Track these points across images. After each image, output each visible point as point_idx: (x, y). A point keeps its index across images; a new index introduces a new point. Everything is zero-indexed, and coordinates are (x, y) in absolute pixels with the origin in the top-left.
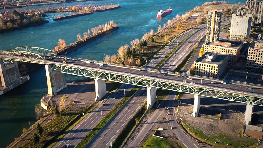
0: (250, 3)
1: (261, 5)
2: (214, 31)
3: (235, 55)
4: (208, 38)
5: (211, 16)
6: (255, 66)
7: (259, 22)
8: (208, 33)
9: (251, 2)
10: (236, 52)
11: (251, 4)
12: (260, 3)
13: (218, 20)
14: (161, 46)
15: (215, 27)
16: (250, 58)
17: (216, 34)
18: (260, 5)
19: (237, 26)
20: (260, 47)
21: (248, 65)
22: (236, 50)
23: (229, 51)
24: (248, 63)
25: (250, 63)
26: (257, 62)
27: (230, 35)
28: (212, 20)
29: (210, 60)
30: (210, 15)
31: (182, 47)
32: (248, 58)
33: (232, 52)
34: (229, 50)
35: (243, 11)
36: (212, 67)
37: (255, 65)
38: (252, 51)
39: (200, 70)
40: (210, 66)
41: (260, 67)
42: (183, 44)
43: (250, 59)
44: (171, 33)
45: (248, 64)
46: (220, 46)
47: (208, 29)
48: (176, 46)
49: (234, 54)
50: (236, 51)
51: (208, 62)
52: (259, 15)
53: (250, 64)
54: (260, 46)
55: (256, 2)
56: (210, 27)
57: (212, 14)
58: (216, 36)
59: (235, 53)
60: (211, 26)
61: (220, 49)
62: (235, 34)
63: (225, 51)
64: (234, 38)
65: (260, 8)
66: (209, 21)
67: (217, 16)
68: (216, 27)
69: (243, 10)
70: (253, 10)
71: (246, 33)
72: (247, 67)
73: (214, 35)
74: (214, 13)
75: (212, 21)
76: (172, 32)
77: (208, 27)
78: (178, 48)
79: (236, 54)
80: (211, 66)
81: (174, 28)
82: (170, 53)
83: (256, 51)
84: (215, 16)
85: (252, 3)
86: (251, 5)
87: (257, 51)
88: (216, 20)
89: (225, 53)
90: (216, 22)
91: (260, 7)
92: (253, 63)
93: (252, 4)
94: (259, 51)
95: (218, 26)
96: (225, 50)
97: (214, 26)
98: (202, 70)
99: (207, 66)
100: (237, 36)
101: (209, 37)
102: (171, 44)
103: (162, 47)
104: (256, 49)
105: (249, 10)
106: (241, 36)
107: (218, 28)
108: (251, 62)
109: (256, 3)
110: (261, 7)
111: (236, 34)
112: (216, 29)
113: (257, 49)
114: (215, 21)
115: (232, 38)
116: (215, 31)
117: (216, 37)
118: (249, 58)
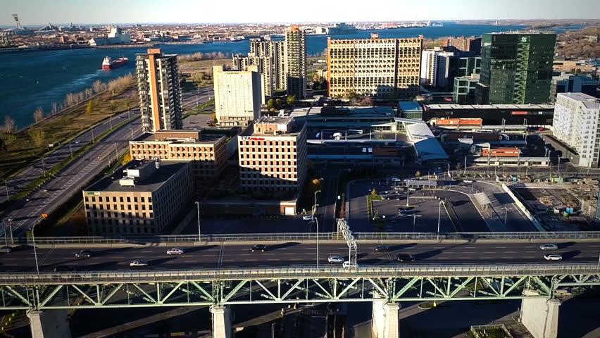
0: (258, 45)
1: (283, 50)
2: (159, 106)
3: (212, 161)
4: (147, 125)
5: (145, 65)
6: (261, 182)
7: (284, 88)
8: (145, 113)
9: (261, 44)
10: (212, 152)
11: (261, 49)
12: (280, 44)
13: (166, 75)
14: (23, 159)
15: (161, 94)
16: (245, 163)
17: (167, 112)
18: (280, 49)
19: (229, 94)
20: (265, 133)
21: (244, 182)
22: (212, 146)
23: (195, 152)
24: (243, 176)
25: (249, 176)
26: (263, 173)
27: (218, 118)
28: (148, 75)
29: (131, 183)
30: (141, 63)
31: (87, 157)
32: (240, 164)
33: (203, 155)
34: (194, 149)
35: (244, 63)
36: (136, 200)
37: (261, 179)
38: (247, 143)
39: (109, 214)
40: (129, 199)
41: (273, 182)
42: (91, 149)
43: (245, 166)
44: (70, 124)
45: (243, 179)
46: (172, 140)
47: (144, 101)
48: (68, 156)
49: (208, 158)
50: (211, 149)
51: (126, 188)
52: (281, 72)
53: (249, 179)
54: (264, 131)
55: (272, 44)
56: (149, 96)
57: (148, 61)
58: (167, 119)
59: (211, 155)
60: (151, 93)
61: (170, 149)
62: (227, 115)
63: (184, 152)
64: (227, 125)
65: (281, 55)
66: (142, 80)
67: (160, 66)
68: (164, 93)
69: (244, 60)
70: (265, 60)
71: (252, 109)
72: (244, 188)
73: (161, 115)
74: (152, 57)
75: (151, 80)
76: (72, 121)
77: (143, 97)
78: (73, 159)
79: (213, 158)
80: (132, 199)
81: (81, 112)
82: (41, 178)
83: (256, 142)
84: (156, 66)
85: (263, 45)
86: (263, 51)
87: (259, 144)
88: (161, 75)
89: (181, 159)
90: (161, 81)
91: (281, 53)
92: (255, 176)
93: (263, 48)
94: (262, 142)
95: (169, 91)
96: (183, 149)
97: (159, 91)
98: (116, 214)
99: (122, 200)
100: (233, 118)
101: (150, 121)
102: (57, 151)
103: (25, 161)
104: (256, 139)
105: (256, 60)
106: (241, 118)
107: (170, 95)
108: (249, 173)
109: (271, 46)
110: (283, 54)
111: (231, 115)
112: (165, 100)
113: (258, 137)
114: (157, 78)
115: (223, 124)
116: (163, 106)
117: (169, 120)
118: (243, 163)
